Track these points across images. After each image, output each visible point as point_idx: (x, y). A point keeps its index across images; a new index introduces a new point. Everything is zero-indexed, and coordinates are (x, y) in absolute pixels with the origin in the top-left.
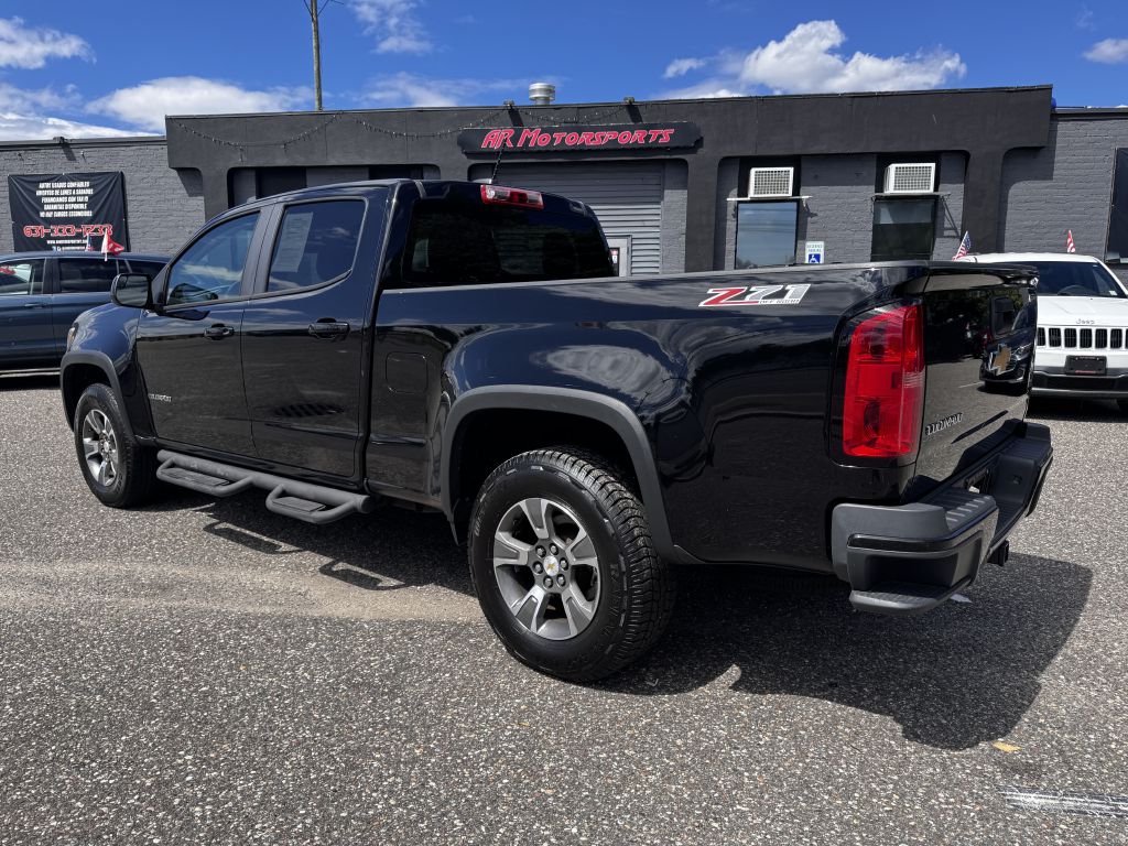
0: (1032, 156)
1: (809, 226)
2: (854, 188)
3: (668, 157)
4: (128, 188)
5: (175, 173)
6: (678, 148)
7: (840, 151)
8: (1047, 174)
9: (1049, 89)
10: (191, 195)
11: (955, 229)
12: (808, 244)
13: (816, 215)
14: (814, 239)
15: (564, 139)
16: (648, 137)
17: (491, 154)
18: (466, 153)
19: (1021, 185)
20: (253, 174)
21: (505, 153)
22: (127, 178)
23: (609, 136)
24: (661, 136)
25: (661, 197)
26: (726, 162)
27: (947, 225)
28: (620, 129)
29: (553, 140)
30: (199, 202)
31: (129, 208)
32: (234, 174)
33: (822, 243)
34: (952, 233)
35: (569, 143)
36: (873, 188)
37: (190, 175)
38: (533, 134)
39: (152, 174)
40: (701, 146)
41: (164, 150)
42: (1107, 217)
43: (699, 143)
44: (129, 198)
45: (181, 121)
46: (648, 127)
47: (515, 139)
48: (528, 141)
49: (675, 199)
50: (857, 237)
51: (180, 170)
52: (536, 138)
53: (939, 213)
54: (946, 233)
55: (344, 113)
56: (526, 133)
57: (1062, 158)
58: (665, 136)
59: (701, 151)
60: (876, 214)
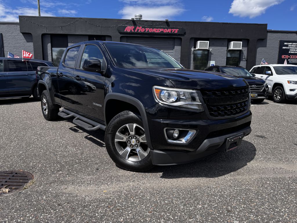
0: (262, 41)
1: (212, 57)
2: (222, 47)
3: (177, 37)
4: (4, 38)
5: (21, 34)
6: (179, 34)
7: (220, 38)
8: (265, 46)
9: (266, 25)
10: (28, 42)
11: (245, 59)
12: (211, 61)
13: (213, 54)
14: (213, 60)
15: (148, 30)
16: (172, 31)
17: (127, 33)
18: (120, 33)
19: (260, 48)
20: (50, 36)
21: (131, 33)
22: (4, 35)
23: (161, 30)
24: (175, 31)
25: (174, 48)
26: (192, 38)
27: (243, 58)
28: (164, 28)
29: (145, 30)
30: (31, 44)
31: (5, 45)
32: (43, 35)
33: (214, 61)
34: (245, 60)
35: (150, 31)
36: (226, 48)
37: (27, 35)
38: (140, 28)
39: (13, 34)
40: (185, 34)
41: (19, 26)
42: (277, 56)
43: (185, 33)
44: (4, 42)
45: (24, 18)
46: (172, 28)
47: (134, 29)
48: (138, 30)
49: (178, 48)
50: (223, 60)
51: (23, 33)
52: (140, 29)
53: (242, 55)
54: (243, 60)
55: (81, 18)
56: (137, 28)
57: (269, 42)
58: (176, 31)
59: (185, 36)
60: (227, 54)
